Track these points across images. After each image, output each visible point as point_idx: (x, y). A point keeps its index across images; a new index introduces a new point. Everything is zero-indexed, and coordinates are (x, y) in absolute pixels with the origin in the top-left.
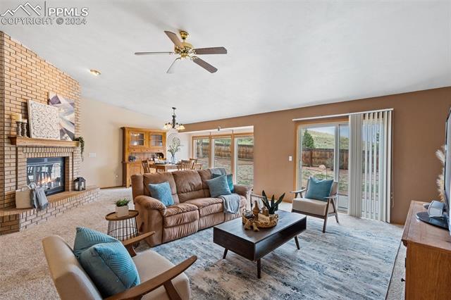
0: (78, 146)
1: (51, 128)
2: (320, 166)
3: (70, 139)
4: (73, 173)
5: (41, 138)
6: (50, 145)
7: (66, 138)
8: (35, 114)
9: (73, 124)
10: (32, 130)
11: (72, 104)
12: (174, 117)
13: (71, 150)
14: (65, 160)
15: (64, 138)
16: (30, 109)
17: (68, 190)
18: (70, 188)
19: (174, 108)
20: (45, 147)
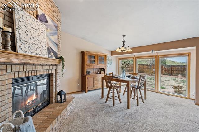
0: (59, 63)
1: (39, 44)
2: (178, 75)
3: (54, 58)
4: (56, 87)
5: (30, 54)
6: (39, 62)
7: (52, 56)
8: (21, 23)
9: (57, 45)
10: (18, 43)
11: (56, 27)
12: (124, 42)
13: (55, 67)
14: (50, 76)
15: (50, 56)
16: (16, 16)
17: (53, 103)
18: (54, 101)
19: (124, 36)
20: (33, 65)
